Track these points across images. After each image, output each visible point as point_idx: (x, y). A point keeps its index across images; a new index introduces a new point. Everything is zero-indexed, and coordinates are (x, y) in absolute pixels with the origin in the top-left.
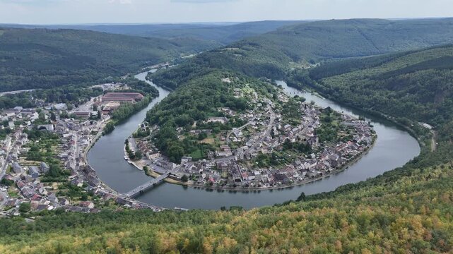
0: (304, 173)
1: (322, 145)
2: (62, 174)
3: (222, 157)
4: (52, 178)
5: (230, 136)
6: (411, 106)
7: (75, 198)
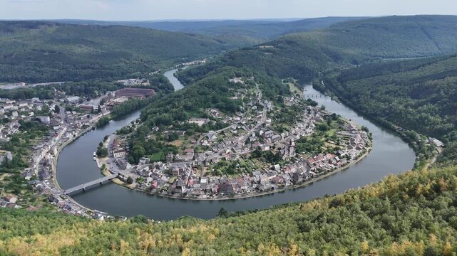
0: (255, 186)
1: (297, 156)
2: (20, 166)
3: (181, 161)
4: (6, 169)
5: (203, 139)
6: (426, 118)
7: (8, 191)
